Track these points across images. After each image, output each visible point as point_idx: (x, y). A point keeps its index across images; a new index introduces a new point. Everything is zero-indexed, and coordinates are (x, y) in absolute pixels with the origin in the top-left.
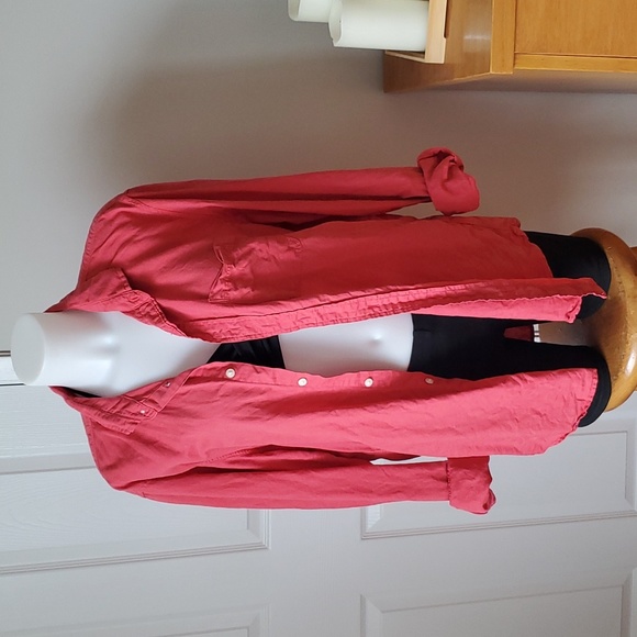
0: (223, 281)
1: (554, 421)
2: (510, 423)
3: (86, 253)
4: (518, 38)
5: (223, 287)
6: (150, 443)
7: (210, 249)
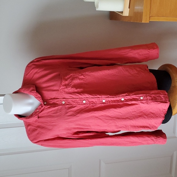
0: (63, 86)
1: (157, 116)
2: (144, 116)
3: (24, 76)
4: (151, 12)
5: (63, 87)
6: (43, 128)
7: (59, 75)
